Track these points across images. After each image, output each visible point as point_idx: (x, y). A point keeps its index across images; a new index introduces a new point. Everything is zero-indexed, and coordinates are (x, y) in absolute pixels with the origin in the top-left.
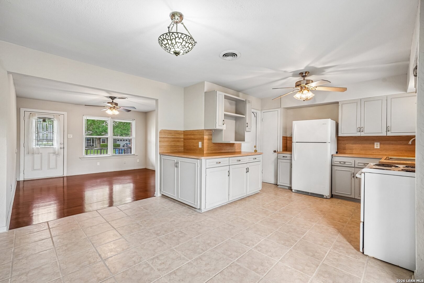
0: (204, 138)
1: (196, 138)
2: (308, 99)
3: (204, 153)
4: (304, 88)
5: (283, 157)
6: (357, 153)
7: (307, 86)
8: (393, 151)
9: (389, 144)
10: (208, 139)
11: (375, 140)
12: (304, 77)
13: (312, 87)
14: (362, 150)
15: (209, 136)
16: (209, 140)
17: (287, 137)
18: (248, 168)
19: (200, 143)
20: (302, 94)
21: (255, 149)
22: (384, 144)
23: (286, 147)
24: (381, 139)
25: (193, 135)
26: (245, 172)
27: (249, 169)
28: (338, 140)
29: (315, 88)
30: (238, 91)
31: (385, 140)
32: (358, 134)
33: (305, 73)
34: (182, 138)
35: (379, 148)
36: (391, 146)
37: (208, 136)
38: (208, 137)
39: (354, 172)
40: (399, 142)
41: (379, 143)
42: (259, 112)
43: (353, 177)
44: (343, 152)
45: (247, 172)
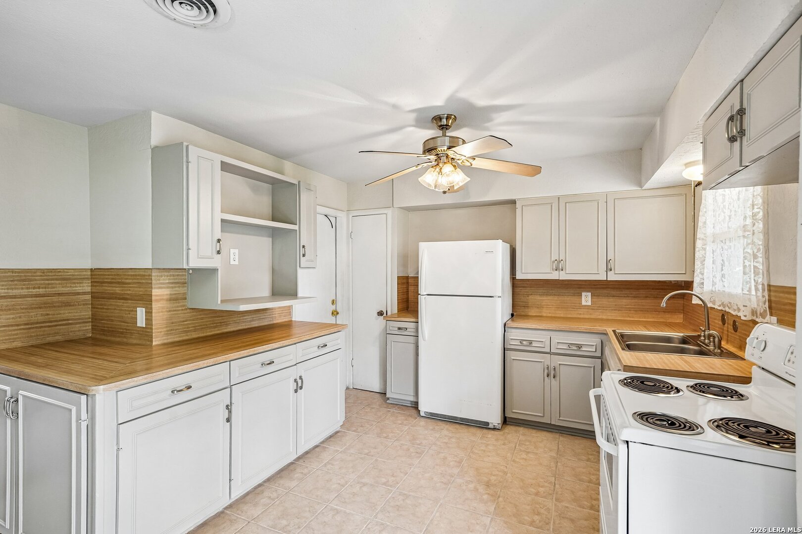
0: (151, 295)
1: (128, 294)
2: (455, 188)
3: (154, 343)
4: (444, 159)
5: (399, 329)
6: (550, 315)
7: (450, 153)
8: (615, 310)
9: (608, 296)
10: (168, 297)
11: (583, 288)
12: (444, 128)
13: (463, 158)
14: (559, 308)
15: (172, 287)
16: (176, 300)
17: (407, 278)
18: (301, 378)
19: (141, 313)
20: (440, 176)
21: (333, 307)
22: (599, 296)
23: (407, 300)
24: (594, 285)
25: (119, 283)
26: (292, 391)
27: (302, 382)
28: (513, 286)
29: (471, 161)
30: (281, 155)
31: (600, 288)
32: (555, 276)
33: (447, 119)
34: (84, 293)
35: (589, 303)
36: (612, 300)
37: (168, 288)
38: (169, 293)
39: (549, 364)
40: (624, 292)
41: (589, 294)
42: (342, 217)
43: (548, 376)
44: (523, 313)
45: (298, 388)
